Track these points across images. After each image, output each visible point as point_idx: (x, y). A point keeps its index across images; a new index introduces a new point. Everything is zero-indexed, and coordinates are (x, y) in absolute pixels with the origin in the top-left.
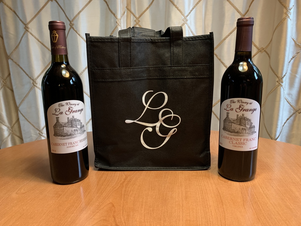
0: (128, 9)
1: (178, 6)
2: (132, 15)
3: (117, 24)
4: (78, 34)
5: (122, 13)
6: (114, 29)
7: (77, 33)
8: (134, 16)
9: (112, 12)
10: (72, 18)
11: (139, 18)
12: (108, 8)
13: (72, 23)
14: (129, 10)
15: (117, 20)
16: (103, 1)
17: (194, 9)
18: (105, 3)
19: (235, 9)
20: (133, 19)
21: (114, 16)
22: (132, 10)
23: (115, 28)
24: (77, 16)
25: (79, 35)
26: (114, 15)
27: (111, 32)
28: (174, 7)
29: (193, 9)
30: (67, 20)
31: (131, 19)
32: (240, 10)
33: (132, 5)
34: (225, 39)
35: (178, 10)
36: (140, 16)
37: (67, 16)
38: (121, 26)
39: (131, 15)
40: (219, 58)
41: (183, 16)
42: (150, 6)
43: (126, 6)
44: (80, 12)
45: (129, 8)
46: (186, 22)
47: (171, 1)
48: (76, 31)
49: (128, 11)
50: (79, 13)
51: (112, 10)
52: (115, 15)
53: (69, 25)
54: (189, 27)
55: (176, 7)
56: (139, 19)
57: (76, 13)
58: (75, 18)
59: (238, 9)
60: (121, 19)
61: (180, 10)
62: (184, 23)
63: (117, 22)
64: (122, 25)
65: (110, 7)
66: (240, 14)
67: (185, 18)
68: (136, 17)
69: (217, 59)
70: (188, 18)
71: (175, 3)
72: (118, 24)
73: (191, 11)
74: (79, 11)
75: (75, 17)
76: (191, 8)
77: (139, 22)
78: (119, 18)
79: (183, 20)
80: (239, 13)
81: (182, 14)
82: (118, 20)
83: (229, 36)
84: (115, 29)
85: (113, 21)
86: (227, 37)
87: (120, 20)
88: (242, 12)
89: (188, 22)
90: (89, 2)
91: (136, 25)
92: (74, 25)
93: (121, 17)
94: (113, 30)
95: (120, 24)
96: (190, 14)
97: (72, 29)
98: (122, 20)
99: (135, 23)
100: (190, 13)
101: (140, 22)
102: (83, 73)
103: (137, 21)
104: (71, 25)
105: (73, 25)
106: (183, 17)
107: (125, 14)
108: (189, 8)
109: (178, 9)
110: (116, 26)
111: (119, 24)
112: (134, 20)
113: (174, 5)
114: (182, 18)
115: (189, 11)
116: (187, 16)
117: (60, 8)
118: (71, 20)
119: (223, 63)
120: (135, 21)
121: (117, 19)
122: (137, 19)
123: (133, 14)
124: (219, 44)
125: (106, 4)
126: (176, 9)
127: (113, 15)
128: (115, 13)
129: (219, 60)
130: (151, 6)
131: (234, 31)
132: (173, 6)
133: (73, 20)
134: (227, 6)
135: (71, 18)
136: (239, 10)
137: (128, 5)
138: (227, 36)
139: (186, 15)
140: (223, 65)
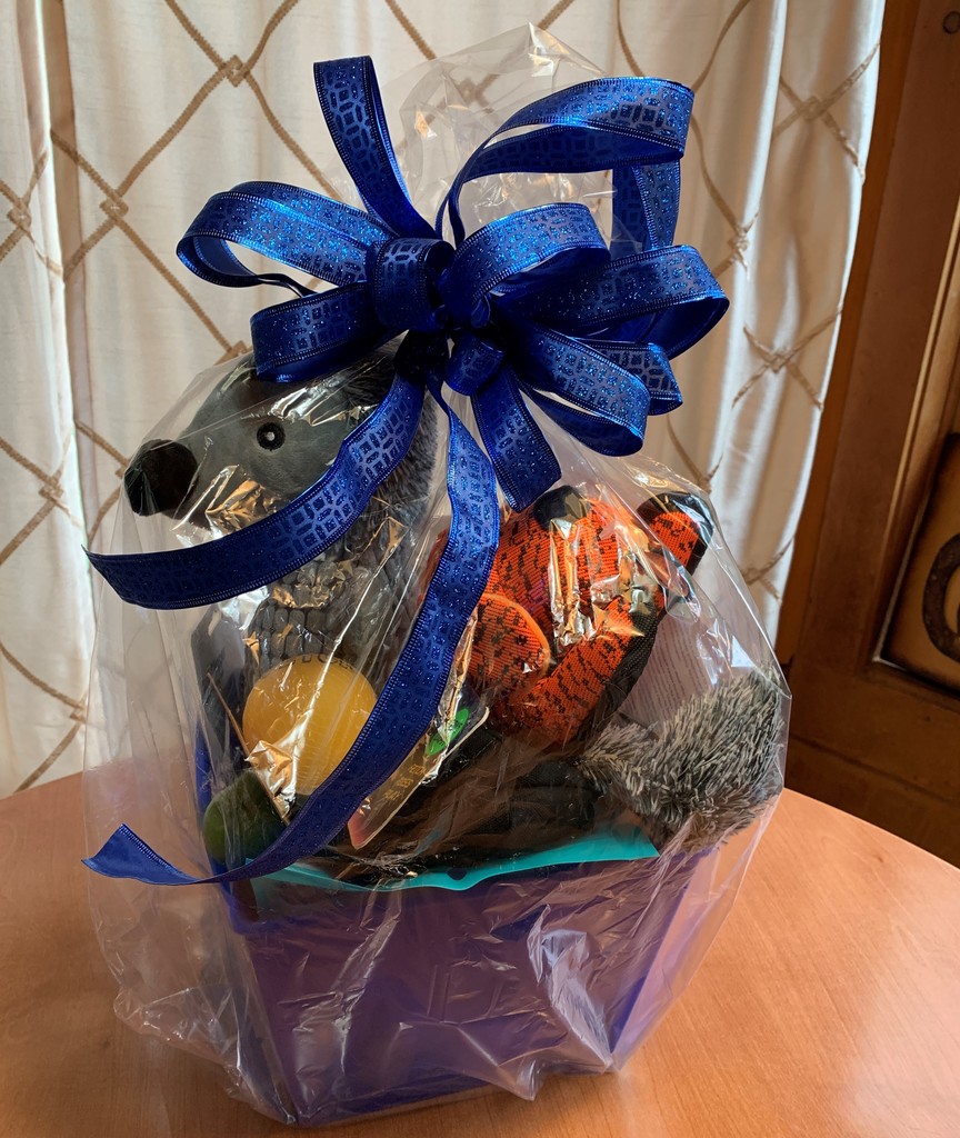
0: (59, 144)
8: (99, 182)
11: (121, 194)
14: (68, 151)
20: (94, 197)
22: (85, 152)
31: (78, 198)
36: (128, 183)
45: (68, 138)
49: (64, 156)
56: (125, 199)
60: (30, 195)
63: (14, 216)
68: (106, 190)
72: (20, 226)
77: (121, 214)
78: (21, 196)
82: (17, 206)
87: (25, 203)
91: (112, 226)
95: (28, 223)
99: (106, 218)
101: (128, 214)
103: (115, 207)
110: (11, 237)
111: (25, 226)
112: (99, 203)
120: (103, 206)
121: (11, 199)
122: (112, 197)
123: (91, 173)
137: (58, 123)
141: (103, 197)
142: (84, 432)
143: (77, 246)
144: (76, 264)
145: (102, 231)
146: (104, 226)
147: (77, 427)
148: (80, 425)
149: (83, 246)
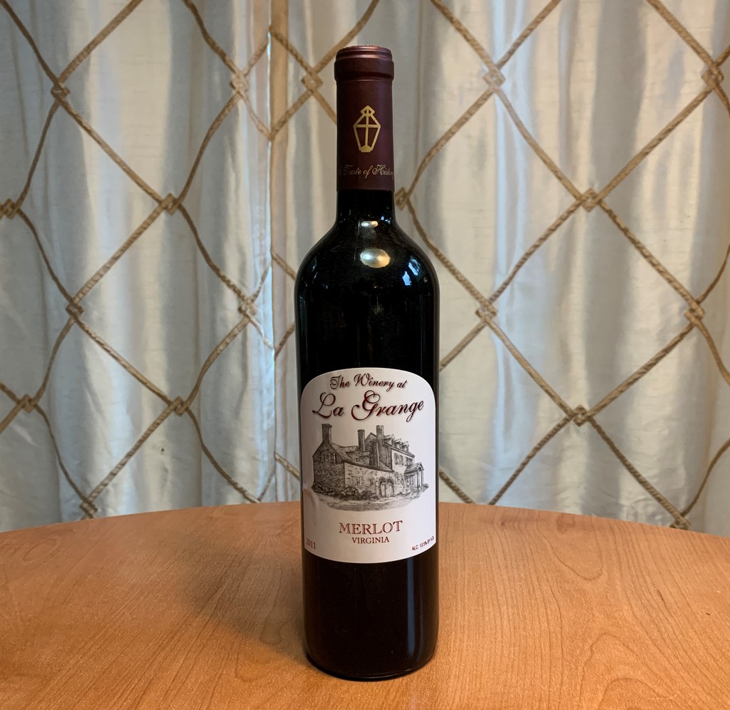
0: (276, 36)
1: (465, 24)
2: (291, 59)
3: (234, 92)
4: (85, 128)
5: (253, 52)
6: (223, 112)
7: (80, 123)
8: (301, 62)
9: (213, 46)
10: (63, 66)
11: (317, 72)
12: (199, 30)
13: (63, 86)
14: (281, 41)
15: (233, 76)
16: (183, 4)
17: (529, 38)
18: (188, 11)
19: (684, 38)
20: (296, 74)
21: (221, 63)
22: (294, 41)
23: (227, 106)
24: (81, 61)
25: (89, 132)
26: (223, 56)
27: (212, 122)
28: (451, 29)
29: (524, 37)
30: (44, 73)
31: (286, 75)
32: (705, 42)
33: (292, 21)
34: (645, 153)
35: (468, 40)
36: (323, 64)
37: (45, 58)
38: (247, 100)
39: (287, 57)
40: (622, 226)
41: (486, 63)
42: (360, 26)
43: (270, 23)
44: (94, 43)
45: (282, 31)
46: (496, 87)
47: (438, 6)
48: (75, 117)
49: (278, 44)
50: (89, 49)
51: (215, 37)
52: (227, 58)
53: (52, 93)
54: (508, 106)
55: (460, 29)
56: (320, 75)
57: (77, 46)
58: (72, 66)
59: (694, 40)
60: (249, 71)
61: (474, 40)
62: (488, 90)
63: (235, 84)
64: (253, 95)
65: (206, 25)
66: (703, 58)
67: (494, 71)
68: (306, 68)
69: (616, 227)
70: (505, 70)
71: (457, 14)
72: (238, 92)
73: (517, 45)
74: (89, 42)
75: (73, 61)
76: (516, 35)
77: (317, 87)
78: (241, 69)
79: (485, 79)
80: (698, 53)
81: (482, 56)
82: (238, 77)
83: (660, 140)
84: (227, 112)
85: (217, 78)
86: (652, 146)
87: (245, 75)
88: (711, 53)
89: (506, 87)
90: (130, 8)
91: (309, 96)
92: (68, 92)
93: (251, 66)
94: (219, 116)
95: (246, 91)
96: (512, 58)
97: (61, 109)
98: (253, 78)
99: (304, 89)
100: (511, 53)
101: (323, 86)
102: (101, 276)
103: (312, 82)
104: (60, 91)
105: (66, 92)
106: (487, 69)
107: (264, 56)
108: (508, 31)
109: (465, 37)
110: (231, 100)
111: (242, 93)
112: (300, 78)
113: (451, 19)
114: (483, 71)
115: (509, 47)
116: (503, 63)
117: (17, 28)
118: (58, 76)
119: (639, 243)
120: (303, 81)
121: (233, 71)
122: (310, 73)
123: (296, 56)
124: (624, 170)
125: (192, 17)
126: (459, 36)
127: (217, 59)
128: (225, 51)
129: (621, 234)
130: (366, 28)
131: (679, 123)
132: (448, 23)
133: (65, 75)
134: (654, 28)
135: (58, 67)
136: (698, 44)
137: (276, 19)
138: (652, 141)
139: (497, 58)
140: (637, 253)
141: (304, 73)
142: (279, 263)
143: (283, 113)
144: (281, 126)
145: (302, 101)
146: (303, 96)
147: (273, 258)
148: (275, 256)
149: (287, 112)
